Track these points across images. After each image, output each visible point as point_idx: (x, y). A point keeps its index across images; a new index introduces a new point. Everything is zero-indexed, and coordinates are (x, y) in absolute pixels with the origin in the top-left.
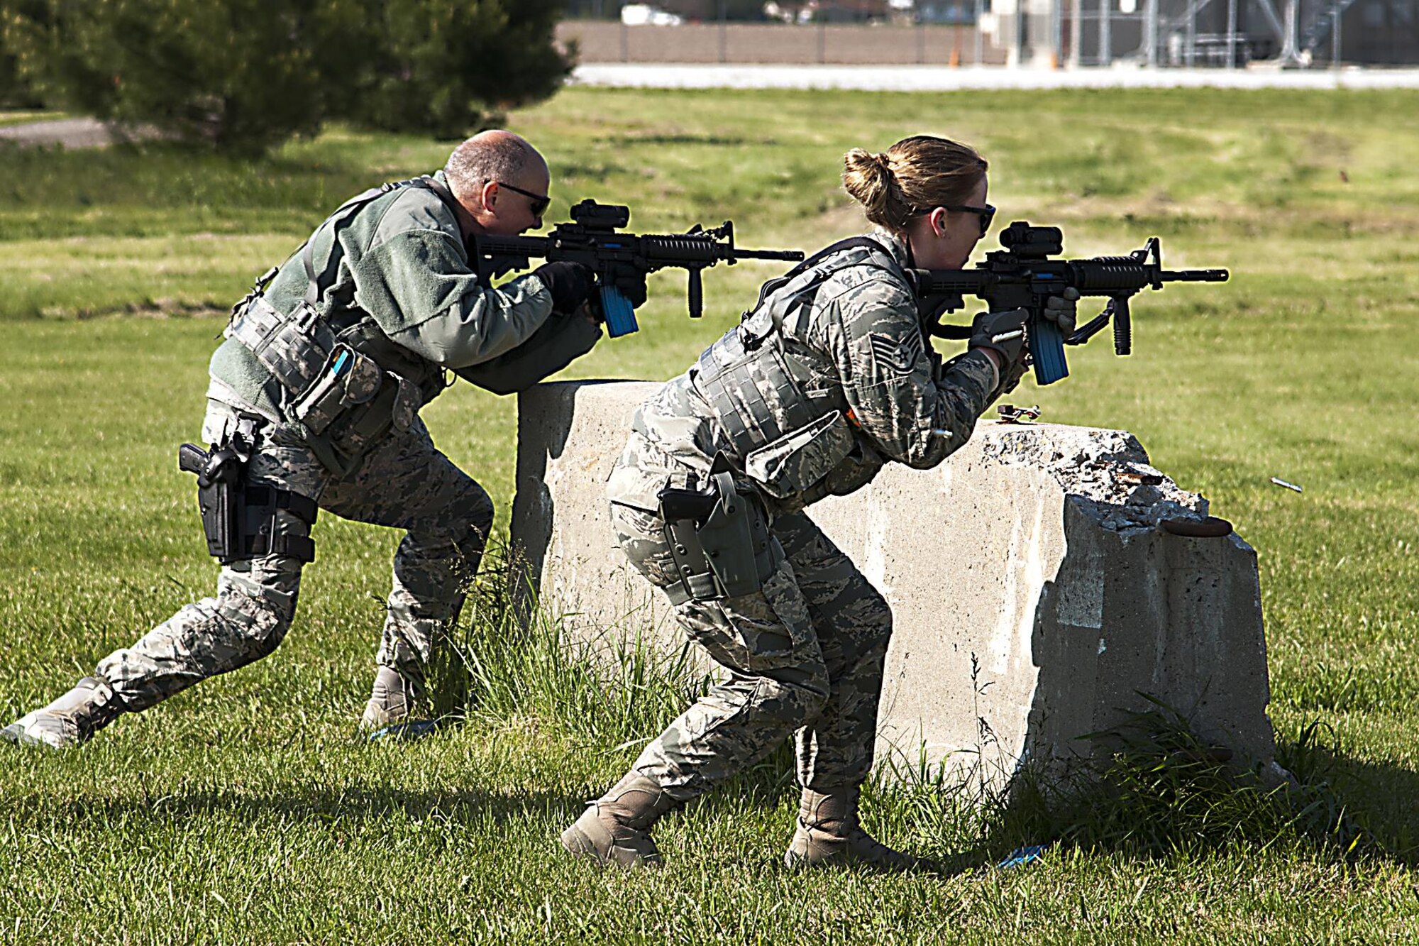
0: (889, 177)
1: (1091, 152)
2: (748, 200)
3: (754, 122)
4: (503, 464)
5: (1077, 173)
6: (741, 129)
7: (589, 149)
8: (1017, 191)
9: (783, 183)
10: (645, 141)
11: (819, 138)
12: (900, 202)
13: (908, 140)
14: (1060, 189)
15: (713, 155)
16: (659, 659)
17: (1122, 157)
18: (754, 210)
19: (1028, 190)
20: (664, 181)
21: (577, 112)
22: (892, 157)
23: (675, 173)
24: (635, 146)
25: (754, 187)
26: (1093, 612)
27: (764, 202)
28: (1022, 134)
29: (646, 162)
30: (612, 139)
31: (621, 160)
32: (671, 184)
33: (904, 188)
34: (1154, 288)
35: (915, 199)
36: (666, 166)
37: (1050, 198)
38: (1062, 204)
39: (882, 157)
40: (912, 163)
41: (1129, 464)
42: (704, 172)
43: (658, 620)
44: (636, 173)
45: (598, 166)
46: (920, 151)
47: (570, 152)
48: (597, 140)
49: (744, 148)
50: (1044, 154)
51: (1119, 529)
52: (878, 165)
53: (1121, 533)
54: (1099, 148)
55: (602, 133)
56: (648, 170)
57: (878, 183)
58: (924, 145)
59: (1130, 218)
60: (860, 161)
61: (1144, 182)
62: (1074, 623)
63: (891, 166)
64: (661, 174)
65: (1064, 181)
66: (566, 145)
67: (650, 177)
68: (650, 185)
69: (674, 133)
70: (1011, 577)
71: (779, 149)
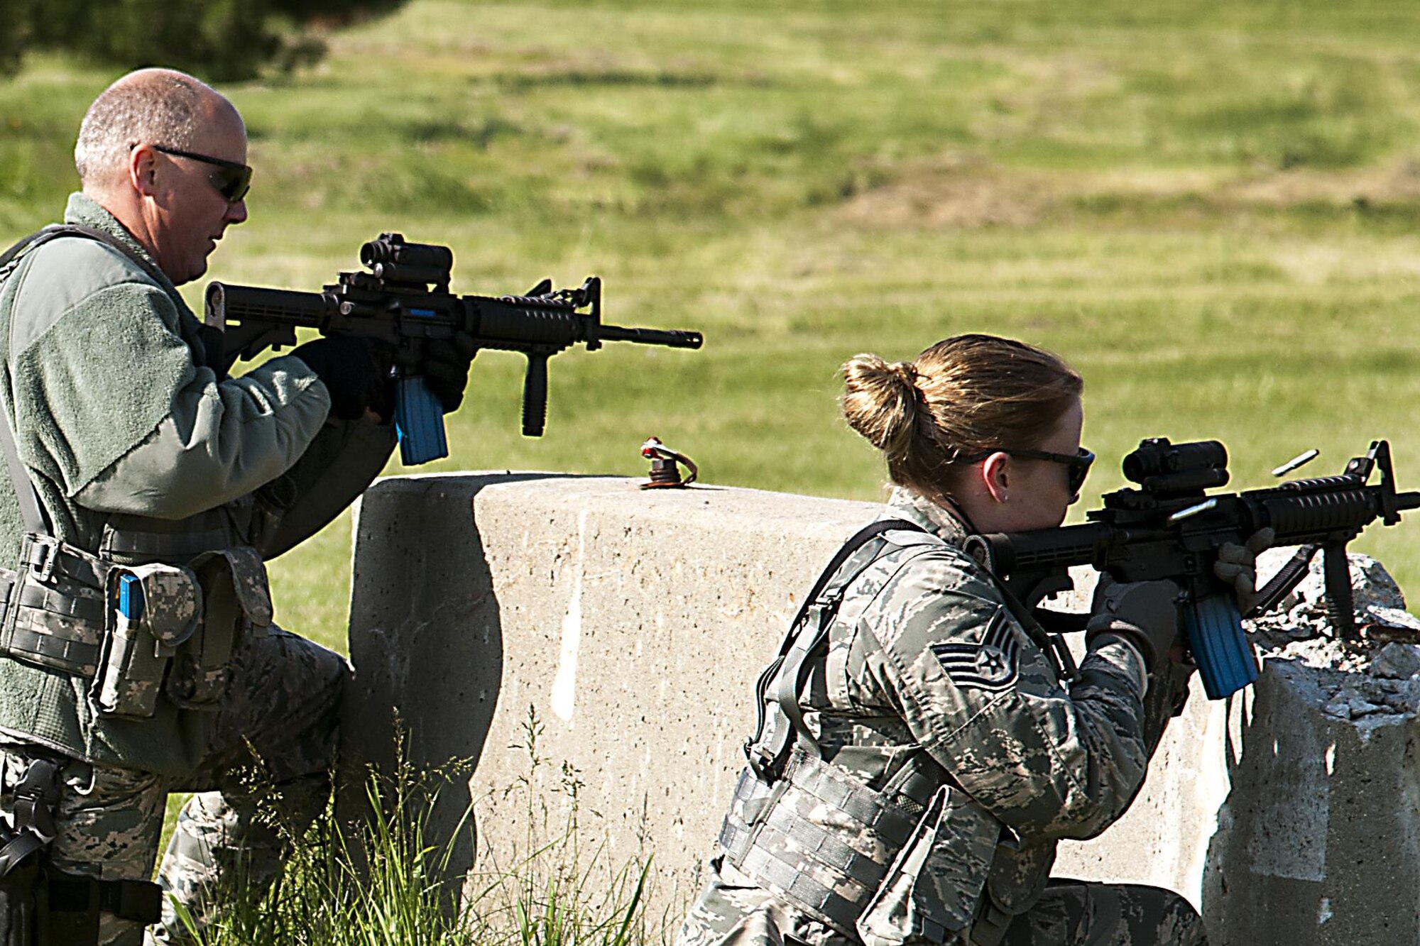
0: (916, 401)
1: (1296, 96)
2: (723, 178)
3: (733, 49)
4: (323, 610)
5: (1272, 130)
6: (710, 61)
7: (462, 95)
8: (1172, 161)
9: (782, 148)
10: (554, 81)
11: (841, 73)
12: (934, 442)
13: (951, 341)
14: (1244, 157)
15: (665, 104)
16: (585, 930)
17: (1348, 103)
18: (734, 193)
19: (1189, 159)
20: (585, 147)
21: (441, 35)
22: (924, 368)
23: (604, 132)
24: (539, 91)
25: (732, 155)
26: (1310, 853)
27: (750, 180)
28: (1183, 64)
29: (555, 115)
30: (499, 79)
31: (515, 111)
32: (597, 152)
33: (941, 419)
34: (1387, 523)
35: (960, 438)
36: (589, 121)
37: (1227, 172)
38: (1247, 181)
39: (906, 368)
40: (955, 379)
41: (1372, 609)
42: (650, 131)
43: (583, 866)
44: (539, 135)
45: (475, 122)
46: (969, 360)
47: (430, 100)
48: (474, 81)
49: (718, 93)
50: (1218, 99)
51: (1354, 717)
52: (900, 381)
53: (1358, 724)
54: (1310, 89)
55: (484, 68)
56: (558, 128)
57: (898, 411)
58: (976, 349)
59: (1362, 205)
60: (869, 375)
61: (1385, 143)
62: (1278, 873)
63: (921, 383)
64: (580, 135)
65: (1252, 143)
66: (424, 88)
67: (562, 141)
68: (563, 154)
69: (599, 67)
70: (1172, 796)
71: (775, 97)
